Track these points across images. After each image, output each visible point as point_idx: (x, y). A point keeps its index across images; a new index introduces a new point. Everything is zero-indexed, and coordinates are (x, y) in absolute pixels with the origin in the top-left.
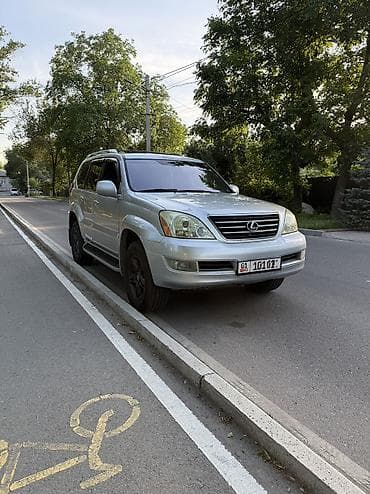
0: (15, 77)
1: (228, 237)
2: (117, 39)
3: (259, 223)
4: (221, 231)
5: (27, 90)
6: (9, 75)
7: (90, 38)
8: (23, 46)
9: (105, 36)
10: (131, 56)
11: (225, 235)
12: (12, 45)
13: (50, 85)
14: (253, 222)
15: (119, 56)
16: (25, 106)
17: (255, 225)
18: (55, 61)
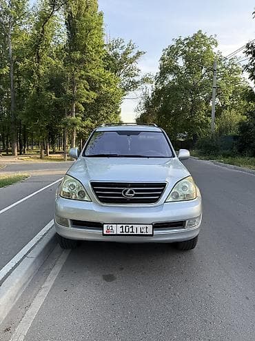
0: (139, 74)
1: (103, 200)
2: (203, 36)
3: (136, 191)
4: (97, 195)
5: (145, 80)
6: (136, 72)
7: (184, 40)
8: (145, 53)
9: (195, 37)
10: (213, 46)
11: (100, 199)
12: (139, 54)
13: (158, 75)
14: (129, 189)
15: (204, 48)
16: (144, 90)
17: (131, 192)
18: (162, 59)
